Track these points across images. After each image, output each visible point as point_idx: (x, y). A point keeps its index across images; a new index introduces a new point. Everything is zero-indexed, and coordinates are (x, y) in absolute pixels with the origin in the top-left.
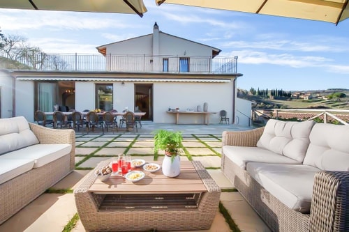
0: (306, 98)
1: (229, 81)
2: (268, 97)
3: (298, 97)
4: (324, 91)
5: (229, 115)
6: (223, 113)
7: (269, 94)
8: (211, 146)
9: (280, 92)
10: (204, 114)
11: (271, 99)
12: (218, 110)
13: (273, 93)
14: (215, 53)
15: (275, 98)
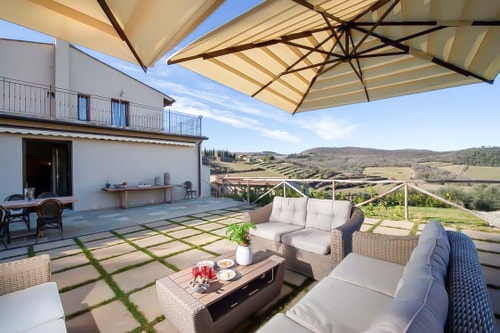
0: (248, 161)
1: (194, 145)
2: (215, 159)
3: (241, 160)
4: (260, 154)
5: (195, 187)
6: (188, 185)
7: (216, 155)
8: (208, 230)
9: (226, 153)
10: (165, 189)
11: (218, 161)
12: (181, 181)
13: (220, 154)
14: (167, 102)
15: (222, 160)
